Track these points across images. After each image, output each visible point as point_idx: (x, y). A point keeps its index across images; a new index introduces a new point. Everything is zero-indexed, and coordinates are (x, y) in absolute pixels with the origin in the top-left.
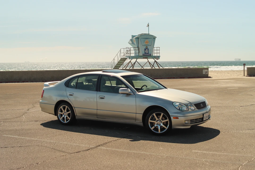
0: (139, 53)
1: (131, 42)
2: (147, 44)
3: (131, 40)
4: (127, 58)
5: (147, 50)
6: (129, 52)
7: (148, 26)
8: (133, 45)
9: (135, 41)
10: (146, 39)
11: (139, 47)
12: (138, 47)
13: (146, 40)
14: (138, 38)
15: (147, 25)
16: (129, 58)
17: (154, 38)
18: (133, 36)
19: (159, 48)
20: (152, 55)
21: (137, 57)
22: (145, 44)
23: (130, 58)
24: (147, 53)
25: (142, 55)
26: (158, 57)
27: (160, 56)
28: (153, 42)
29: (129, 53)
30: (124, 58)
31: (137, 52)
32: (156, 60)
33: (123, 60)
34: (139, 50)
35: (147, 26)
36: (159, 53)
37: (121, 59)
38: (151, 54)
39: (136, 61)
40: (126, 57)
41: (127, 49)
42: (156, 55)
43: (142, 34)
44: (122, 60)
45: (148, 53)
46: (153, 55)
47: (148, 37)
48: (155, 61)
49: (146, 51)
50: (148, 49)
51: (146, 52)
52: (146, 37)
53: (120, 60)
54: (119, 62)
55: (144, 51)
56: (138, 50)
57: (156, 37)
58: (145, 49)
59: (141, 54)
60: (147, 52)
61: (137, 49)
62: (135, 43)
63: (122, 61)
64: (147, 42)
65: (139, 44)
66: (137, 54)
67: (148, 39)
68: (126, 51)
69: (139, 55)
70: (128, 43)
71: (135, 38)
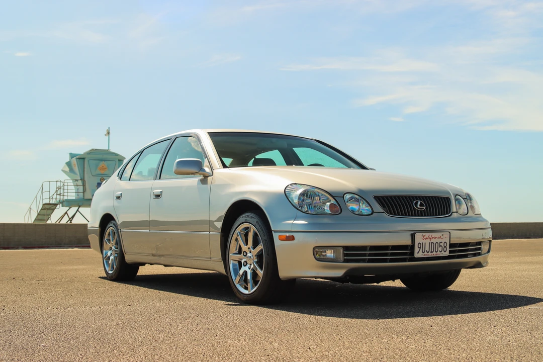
0: (84, 192)
1: (67, 169)
2: (102, 172)
3: (69, 164)
4: (56, 205)
6: (62, 189)
7: (109, 133)
8: (72, 174)
9: (75, 166)
10: (102, 160)
11: (86, 179)
12: (83, 180)
13: (102, 164)
14: (81, 159)
15: (106, 133)
16: (61, 205)
17: (121, 159)
18: (72, 156)
21: (80, 202)
22: (98, 172)
23: (65, 203)
25: (91, 198)
29: (62, 192)
30: (49, 204)
31: (81, 189)
33: (48, 209)
34: (84, 185)
35: (105, 135)
37: (44, 207)
39: (78, 210)
40: (55, 202)
41: (59, 184)
43: (93, 150)
44: (45, 209)
47: (105, 157)
52: (100, 156)
53: (41, 209)
54: (41, 213)
55: (96, 188)
56: (82, 187)
57: (125, 158)
58: (99, 184)
59: (89, 195)
61: (80, 183)
62: (76, 169)
63: (45, 212)
64: (103, 168)
65: (84, 171)
66: (81, 195)
67: (105, 160)
68: (57, 188)
69: (84, 196)
70: (62, 170)
71: (76, 158)
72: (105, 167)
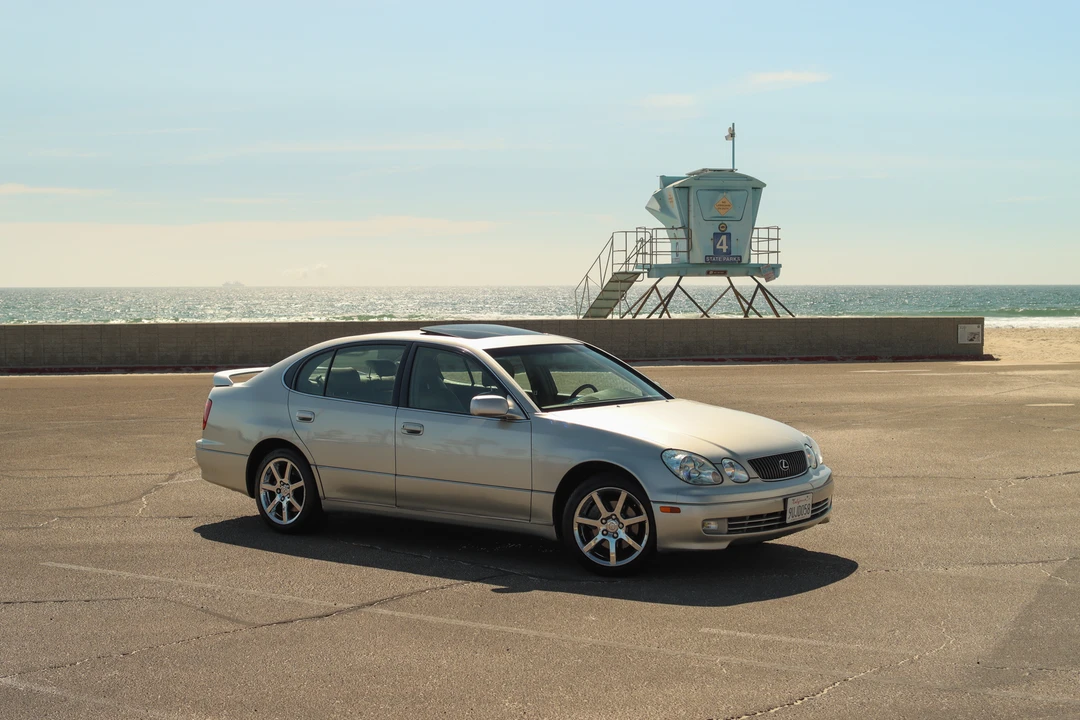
0: (688, 252)
1: (656, 206)
2: (723, 212)
3: (659, 197)
4: (638, 274)
5: (724, 238)
6: (648, 245)
7: (733, 135)
8: (666, 216)
9: (672, 201)
10: (722, 190)
11: (692, 226)
12: (686, 227)
13: (721, 197)
14: (684, 189)
15: (727, 133)
16: (646, 275)
17: (757, 187)
18: (665, 181)
19: (778, 229)
20: (744, 261)
21: (680, 269)
22: (715, 213)
23: (654, 272)
24: (725, 251)
25: (703, 261)
26: (772, 271)
27: (780, 266)
28: (749, 205)
29: (648, 251)
30: (626, 273)
31: (683, 245)
32: (762, 281)
33: (622, 281)
34: (689, 238)
35: (727, 138)
36: (778, 252)
37: (615, 278)
38: (741, 257)
39: (678, 284)
40: (635, 270)
41: (641, 235)
42: (763, 260)
43: (704, 170)
44: (617, 281)
45: (729, 252)
46: (749, 260)
47: (728, 184)
48: (760, 286)
49: (721, 244)
50: (729, 236)
51: (718, 247)
52: (718, 183)
53: (609, 282)
54: (609, 288)
55: (711, 243)
56: (685, 241)
57: (765, 185)
58: (717, 236)
59: (698, 257)
60: (725, 248)
61: (681, 233)
62: (674, 208)
63: (618, 286)
64: (724, 206)
65: (688, 211)
66: (683, 257)
67: (727, 191)
68: (637, 242)
69: (689, 258)
70: (647, 208)
71: (674, 187)
72: (727, 203)
